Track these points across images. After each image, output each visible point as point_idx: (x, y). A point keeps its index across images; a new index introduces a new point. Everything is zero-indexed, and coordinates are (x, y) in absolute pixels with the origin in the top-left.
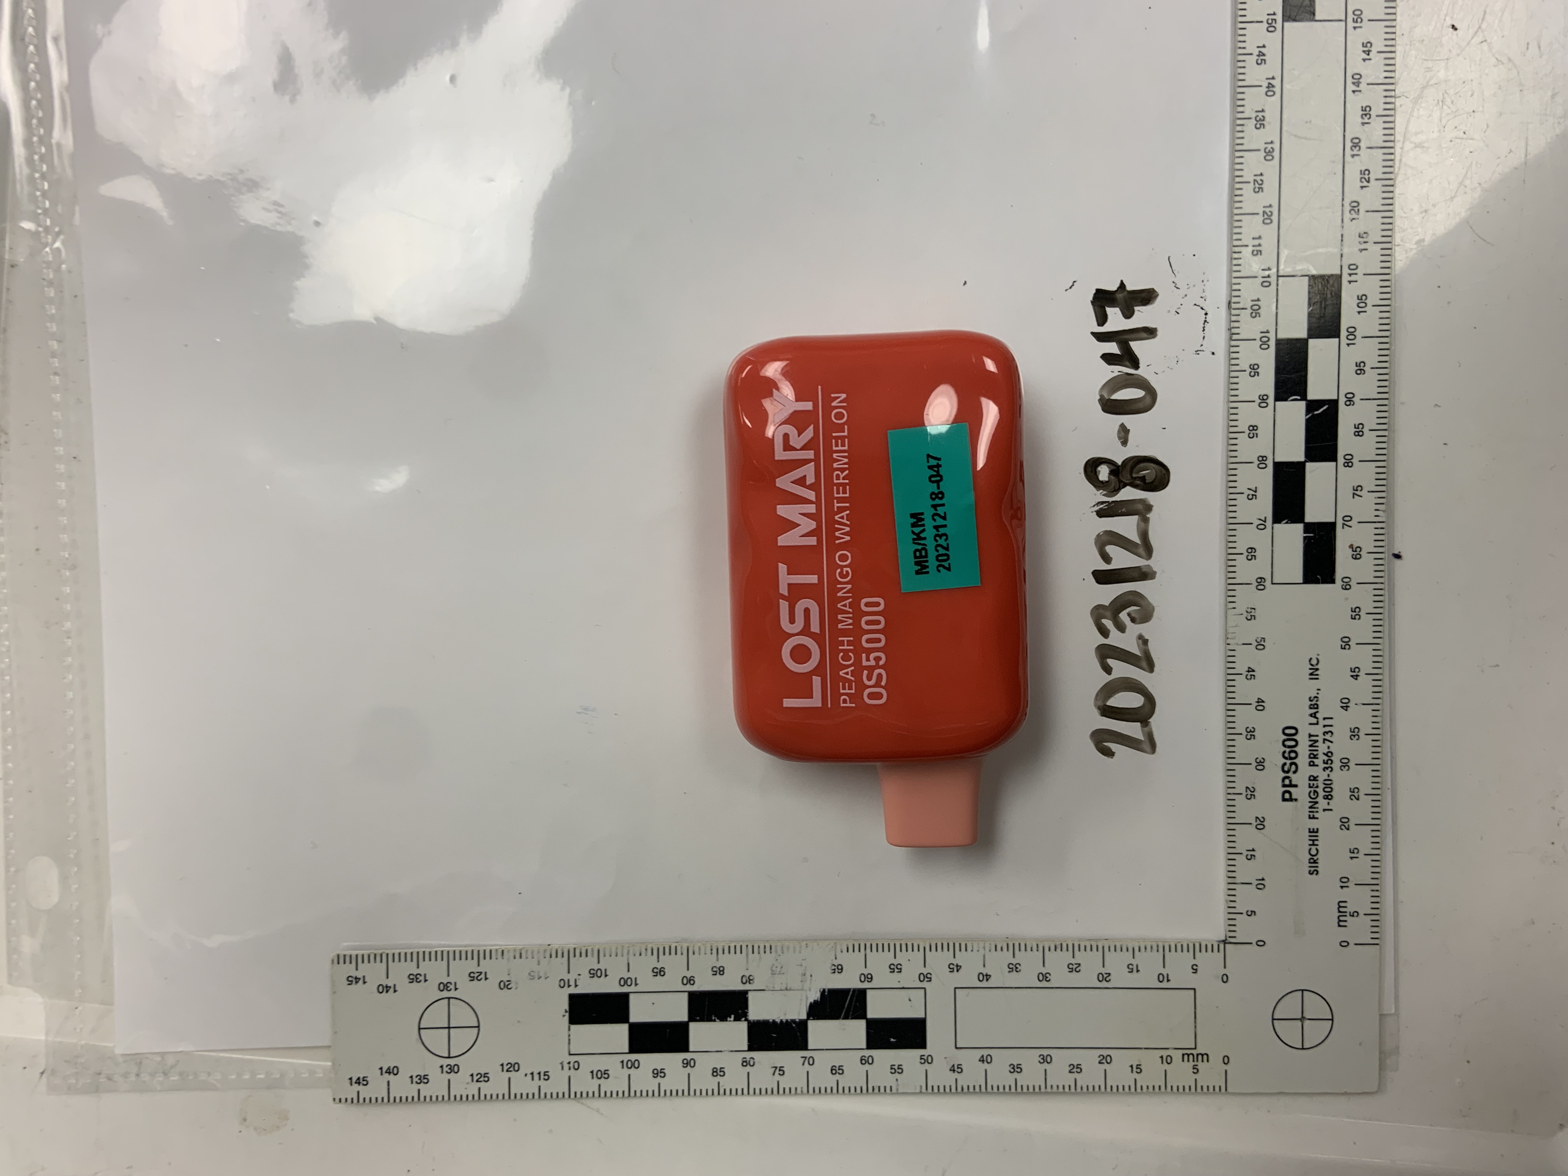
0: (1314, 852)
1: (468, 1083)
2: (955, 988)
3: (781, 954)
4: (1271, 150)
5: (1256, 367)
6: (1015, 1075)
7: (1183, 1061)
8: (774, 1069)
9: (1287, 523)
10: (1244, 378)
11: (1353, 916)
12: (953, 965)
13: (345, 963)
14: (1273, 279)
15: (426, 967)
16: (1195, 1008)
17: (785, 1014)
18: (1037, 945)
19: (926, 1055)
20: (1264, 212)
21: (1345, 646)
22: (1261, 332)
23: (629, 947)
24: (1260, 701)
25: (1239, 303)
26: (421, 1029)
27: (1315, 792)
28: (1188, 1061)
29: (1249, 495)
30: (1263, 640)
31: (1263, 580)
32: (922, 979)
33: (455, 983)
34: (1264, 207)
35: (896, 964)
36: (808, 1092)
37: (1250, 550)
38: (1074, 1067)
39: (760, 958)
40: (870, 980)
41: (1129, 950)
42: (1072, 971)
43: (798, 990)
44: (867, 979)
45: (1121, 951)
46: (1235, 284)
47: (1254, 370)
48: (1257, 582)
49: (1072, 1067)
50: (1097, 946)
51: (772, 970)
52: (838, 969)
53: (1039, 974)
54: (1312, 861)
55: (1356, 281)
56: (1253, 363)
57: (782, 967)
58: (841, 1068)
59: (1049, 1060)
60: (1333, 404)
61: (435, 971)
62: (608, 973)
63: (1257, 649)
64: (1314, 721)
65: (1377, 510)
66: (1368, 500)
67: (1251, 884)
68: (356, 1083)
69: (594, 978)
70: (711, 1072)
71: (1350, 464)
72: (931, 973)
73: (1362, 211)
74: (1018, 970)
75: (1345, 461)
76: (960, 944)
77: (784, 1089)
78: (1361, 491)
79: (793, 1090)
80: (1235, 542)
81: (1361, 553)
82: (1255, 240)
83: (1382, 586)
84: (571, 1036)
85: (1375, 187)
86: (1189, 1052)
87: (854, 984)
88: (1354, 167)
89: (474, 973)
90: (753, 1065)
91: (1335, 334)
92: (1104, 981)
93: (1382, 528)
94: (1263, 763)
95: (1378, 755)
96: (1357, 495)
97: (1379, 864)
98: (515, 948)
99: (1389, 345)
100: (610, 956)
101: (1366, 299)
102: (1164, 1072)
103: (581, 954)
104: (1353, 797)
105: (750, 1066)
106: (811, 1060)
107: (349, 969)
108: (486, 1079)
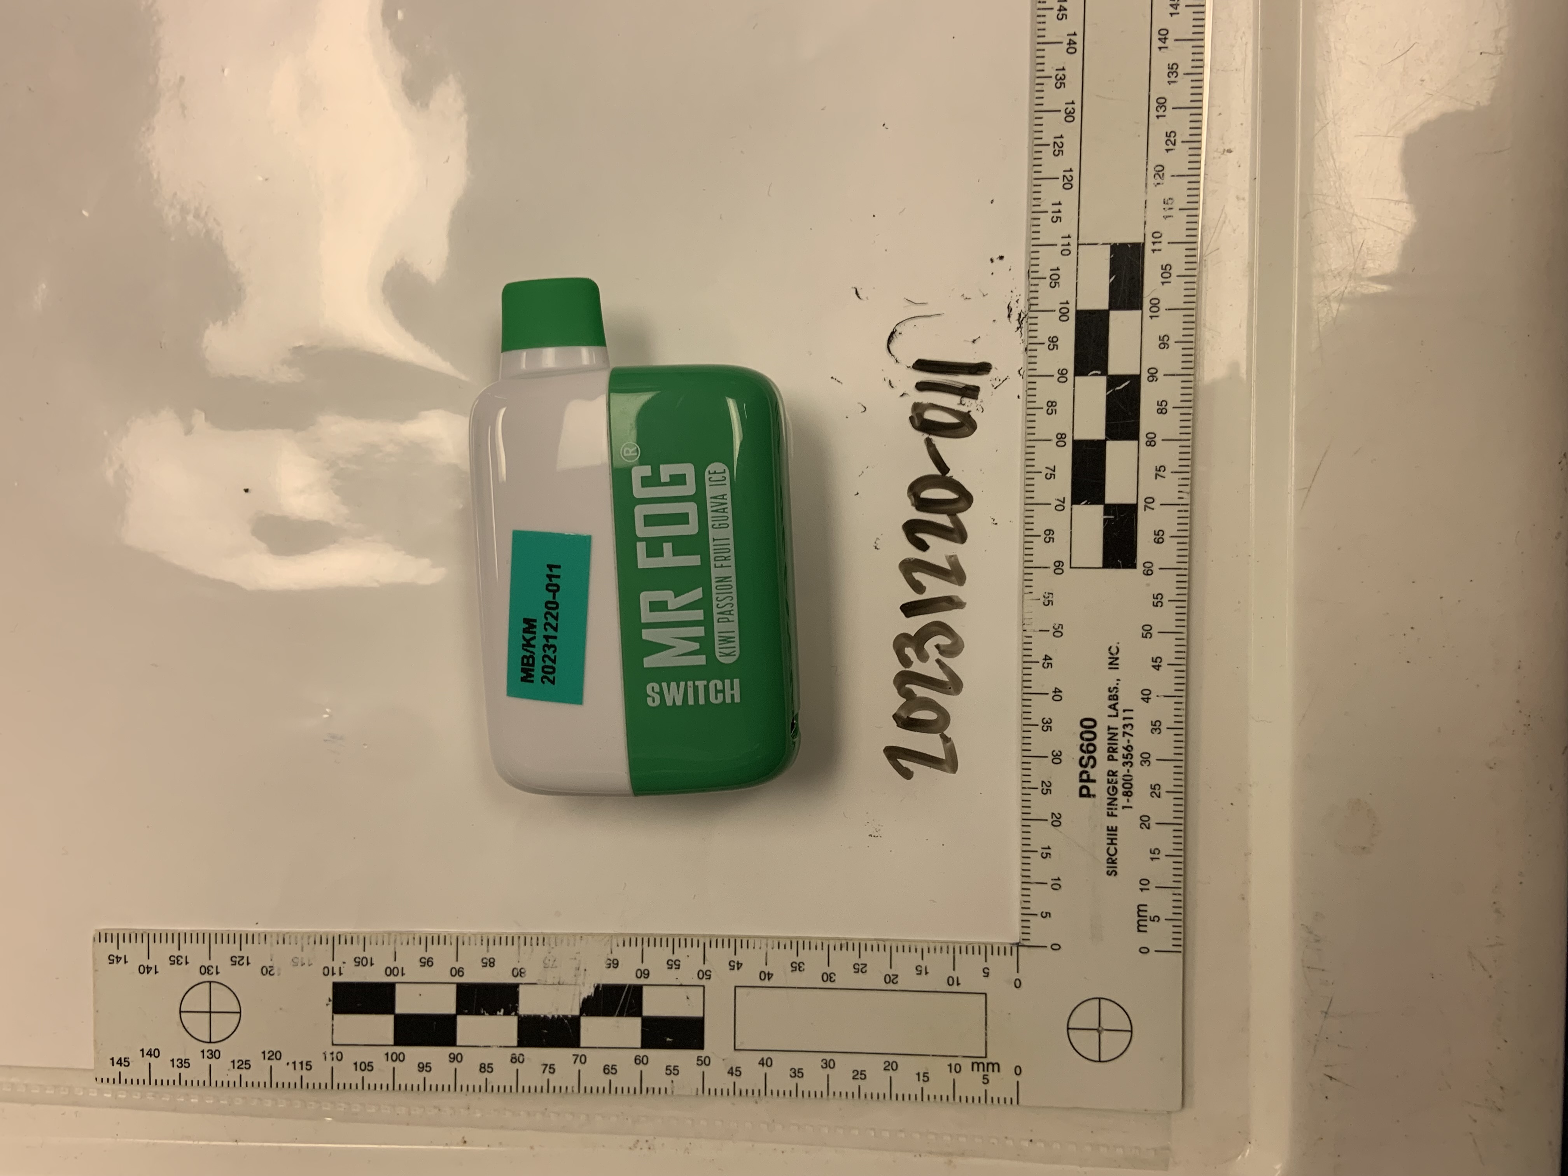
1: (229, 1070)
2: (736, 987)
3: (553, 947)
4: (1072, 111)
5: (1055, 339)
6: (797, 1080)
7: (973, 1070)
8: (544, 1067)
9: (1086, 504)
10: (1042, 351)
11: (1154, 921)
12: (734, 962)
13: (106, 941)
14: (1073, 248)
16: (986, 1014)
17: (557, 1010)
18: (822, 943)
19: (704, 1056)
20: (1064, 176)
21: (1147, 634)
22: (1061, 303)
23: (396, 936)
24: (1057, 691)
25: (1038, 272)
26: (182, 1012)
27: (1114, 787)
28: (978, 1070)
29: (1047, 474)
30: (1060, 627)
31: (1061, 564)
32: (701, 976)
33: (217, 967)
34: (1064, 171)
35: (674, 960)
37: (1047, 532)
38: (858, 1072)
39: (532, 952)
40: (646, 976)
41: (918, 950)
42: (858, 972)
43: (571, 984)
44: (643, 975)
45: (910, 951)
46: (1033, 252)
47: (1053, 342)
48: (1055, 566)
49: (856, 1073)
50: (885, 946)
51: (544, 962)
52: (614, 964)
53: (823, 973)
54: (1110, 861)
55: (1159, 250)
56: (1052, 335)
57: (555, 961)
58: (614, 1067)
59: (832, 1065)
60: (1135, 380)
61: (196, 953)
62: (373, 962)
63: (1054, 636)
64: (1114, 713)
65: (1181, 492)
66: (1172, 481)
67: (1046, 883)
68: (117, 1063)
69: (359, 967)
70: (478, 1068)
71: (1153, 443)
72: (711, 970)
73: (1167, 176)
74: (801, 969)
75: (1147, 440)
76: (742, 941)
77: (554, 1088)
78: (1164, 471)
79: (563, 1090)
80: (1033, 523)
81: (1163, 537)
82: (1054, 206)
83: (1186, 572)
84: (334, 1025)
85: (1182, 149)
86: (979, 1060)
87: (629, 979)
88: (1159, 129)
89: (236, 957)
90: (523, 1062)
91: (1138, 305)
92: (891, 983)
93: (1185, 511)
94: (1060, 756)
95: (1182, 751)
96: (1159, 475)
97: (1181, 866)
98: (278, 934)
99: (1194, 317)
100: (377, 944)
101: (1170, 269)
102: (952, 1081)
103: (346, 941)
104: (1154, 795)
105: (520, 1062)
106: (583, 1058)
107: (110, 948)
108: (247, 1066)
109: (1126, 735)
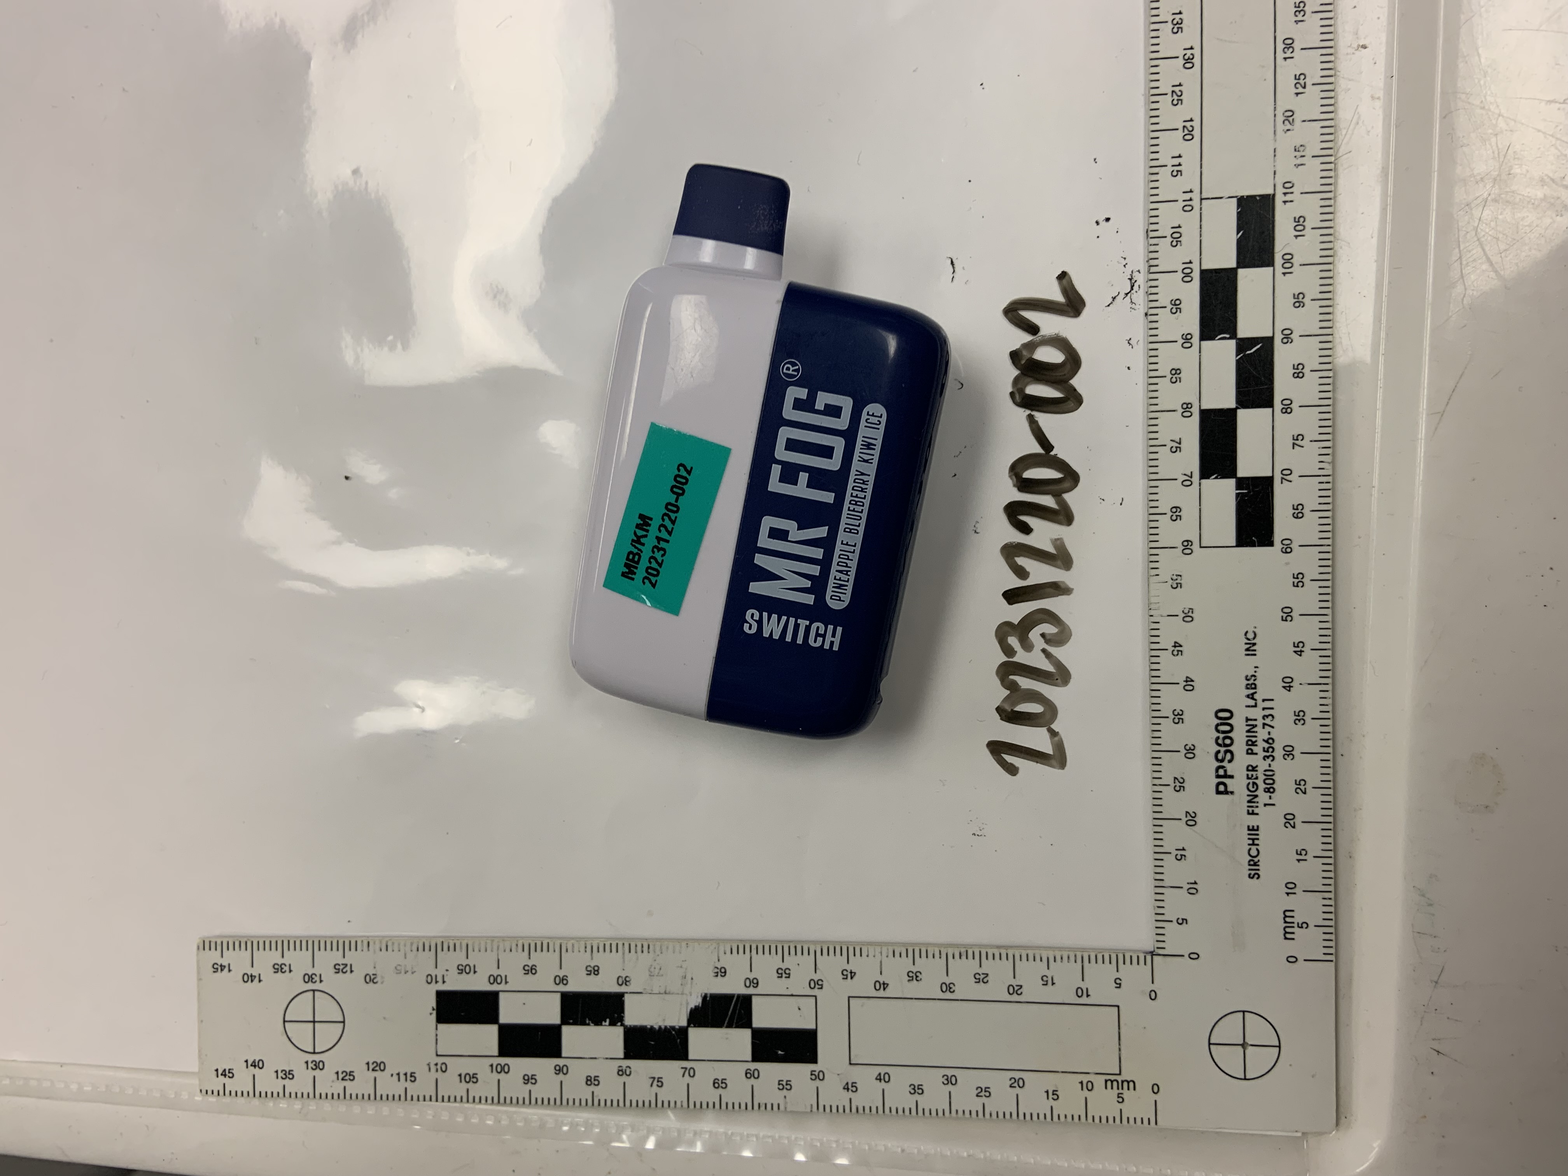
0: (1254, 852)
1: (333, 1081)
2: (849, 997)
3: (659, 953)
4: (1191, 57)
5: (1178, 302)
6: (917, 1096)
7: (1106, 1088)
8: (652, 1079)
9: (1216, 478)
10: (1164, 316)
11: (1302, 927)
12: (847, 971)
13: (210, 949)
14: (1196, 203)
15: (291, 957)
16: (1119, 1029)
17: (664, 1020)
18: (940, 951)
19: (817, 1070)
20: (1184, 127)
22: (1183, 263)
23: (498, 942)
24: (1188, 680)
25: (1157, 230)
26: (287, 1021)
27: (1254, 783)
28: (1112, 1088)
29: (1172, 447)
30: (1190, 611)
31: (1190, 544)
32: (812, 985)
33: (320, 975)
34: (1185, 121)
35: (784, 968)
36: (688, 1107)
37: (1174, 510)
38: (982, 1091)
39: (637, 959)
40: (755, 985)
41: (1043, 959)
42: (979, 982)
43: (678, 994)
44: (752, 984)
46: (1151, 210)
47: (1176, 306)
48: (1183, 545)
49: (979, 1090)
50: (1007, 954)
51: (649, 971)
52: (722, 972)
53: (942, 984)
54: (1252, 863)
55: (1292, 201)
56: (1175, 298)
57: (660, 969)
58: (724, 1081)
59: (954, 1081)
60: (1268, 342)
61: (299, 961)
62: (476, 970)
63: (1184, 621)
64: (1252, 703)
65: (1322, 462)
66: (1311, 450)
67: (1182, 888)
68: (222, 1075)
69: (463, 975)
70: (585, 1080)
71: (1289, 410)
72: (823, 979)
73: (1298, 122)
74: (918, 979)
76: (854, 948)
77: (663, 1102)
78: (1302, 440)
79: (672, 1104)
80: (1157, 500)
81: (1303, 511)
82: (1174, 159)
83: (1329, 549)
84: (438, 1036)
85: (1313, 93)
86: (1112, 1078)
87: (739, 989)
88: (1287, 72)
89: (339, 965)
90: (629, 1075)
91: (1268, 262)
92: (1015, 994)
93: (1327, 483)
94: (1193, 750)
95: (1330, 743)
96: (1297, 445)
97: (1331, 868)
98: (381, 939)
99: (1332, 272)
100: (480, 951)
101: (1304, 222)
102: (1084, 1099)
103: (449, 948)
104: (1298, 791)
105: (627, 1075)
106: (692, 1071)
107: (214, 956)
108: (352, 1078)
109: (1266, 727)
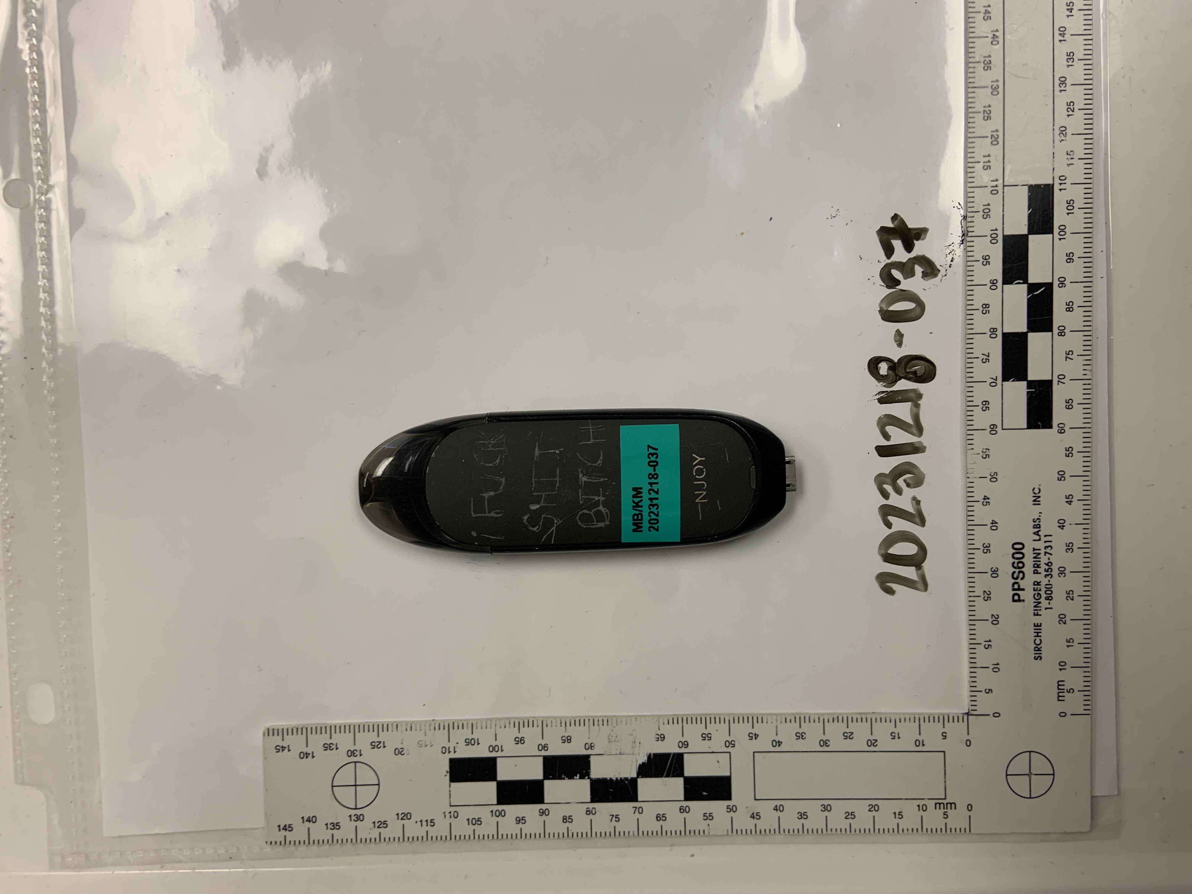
1: (371, 829)
2: (754, 752)
3: (615, 726)
4: (997, 87)
5: (987, 257)
6: (803, 821)
7: (936, 809)
8: (611, 817)
9: (1013, 381)
10: (978, 266)
11: (1070, 692)
12: (752, 734)
13: (273, 735)
14: (1000, 188)
15: (337, 738)
16: (945, 767)
17: (620, 773)
18: (819, 718)
19: (732, 805)
20: (992, 135)
21: (1061, 478)
22: (991, 230)
23: (496, 721)
24: (994, 522)
25: (973, 207)
26: (335, 786)
27: (1038, 594)
28: (940, 809)
29: (983, 359)
30: (995, 474)
31: (995, 427)
32: (727, 745)
33: (360, 750)
34: (992, 132)
35: (707, 734)
37: (984, 403)
38: (849, 814)
39: (599, 730)
40: (686, 746)
41: (892, 721)
42: (846, 738)
43: (630, 754)
44: (684, 745)
45: (886, 722)
46: (969, 192)
47: (986, 260)
48: (990, 428)
49: (847, 814)
50: (866, 718)
51: (608, 738)
52: (661, 738)
53: (820, 740)
54: (1036, 649)
55: (1065, 189)
56: (985, 255)
57: (616, 737)
58: (664, 815)
59: (829, 809)
60: (1049, 286)
61: (344, 741)
62: (479, 742)
63: (991, 481)
64: (1037, 538)
65: (1085, 370)
66: (1078, 362)
67: (988, 668)
68: (283, 829)
69: (469, 745)
70: (562, 819)
71: (1063, 334)
72: (735, 740)
73: (1069, 134)
74: (803, 737)
75: (1059, 331)
76: (757, 718)
77: (620, 832)
78: (1072, 355)
79: (627, 834)
80: (973, 396)
81: (1072, 404)
82: (985, 158)
83: (1089, 430)
84: (451, 791)
85: (1079, 115)
86: (940, 801)
87: (674, 749)
88: (1062, 100)
89: (375, 742)
90: (595, 814)
91: (1049, 230)
92: (872, 746)
93: (1088, 384)
94: (997, 571)
95: (1089, 565)
96: (1068, 358)
97: (1089, 651)
98: (407, 723)
99: (1092, 239)
100: (482, 728)
101: (1073, 204)
102: (920, 817)
103: (458, 726)
104: (1068, 598)
105: (593, 814)
106: (640, 809)
107: (277, 740)
108: (385, 826)
